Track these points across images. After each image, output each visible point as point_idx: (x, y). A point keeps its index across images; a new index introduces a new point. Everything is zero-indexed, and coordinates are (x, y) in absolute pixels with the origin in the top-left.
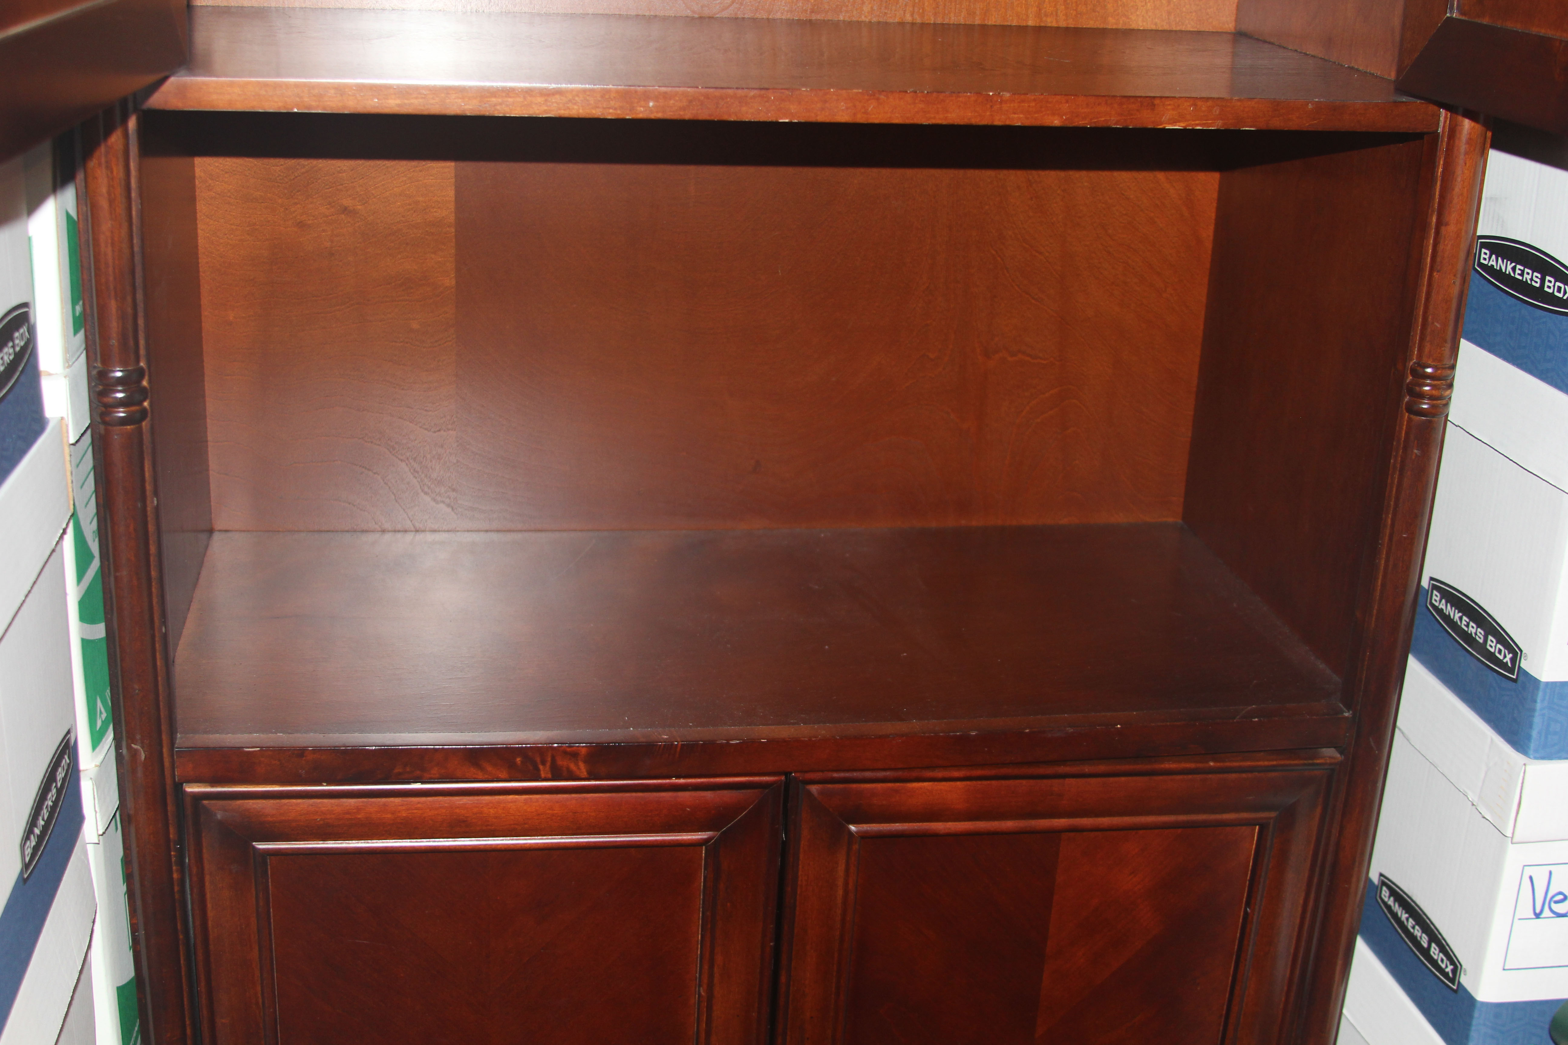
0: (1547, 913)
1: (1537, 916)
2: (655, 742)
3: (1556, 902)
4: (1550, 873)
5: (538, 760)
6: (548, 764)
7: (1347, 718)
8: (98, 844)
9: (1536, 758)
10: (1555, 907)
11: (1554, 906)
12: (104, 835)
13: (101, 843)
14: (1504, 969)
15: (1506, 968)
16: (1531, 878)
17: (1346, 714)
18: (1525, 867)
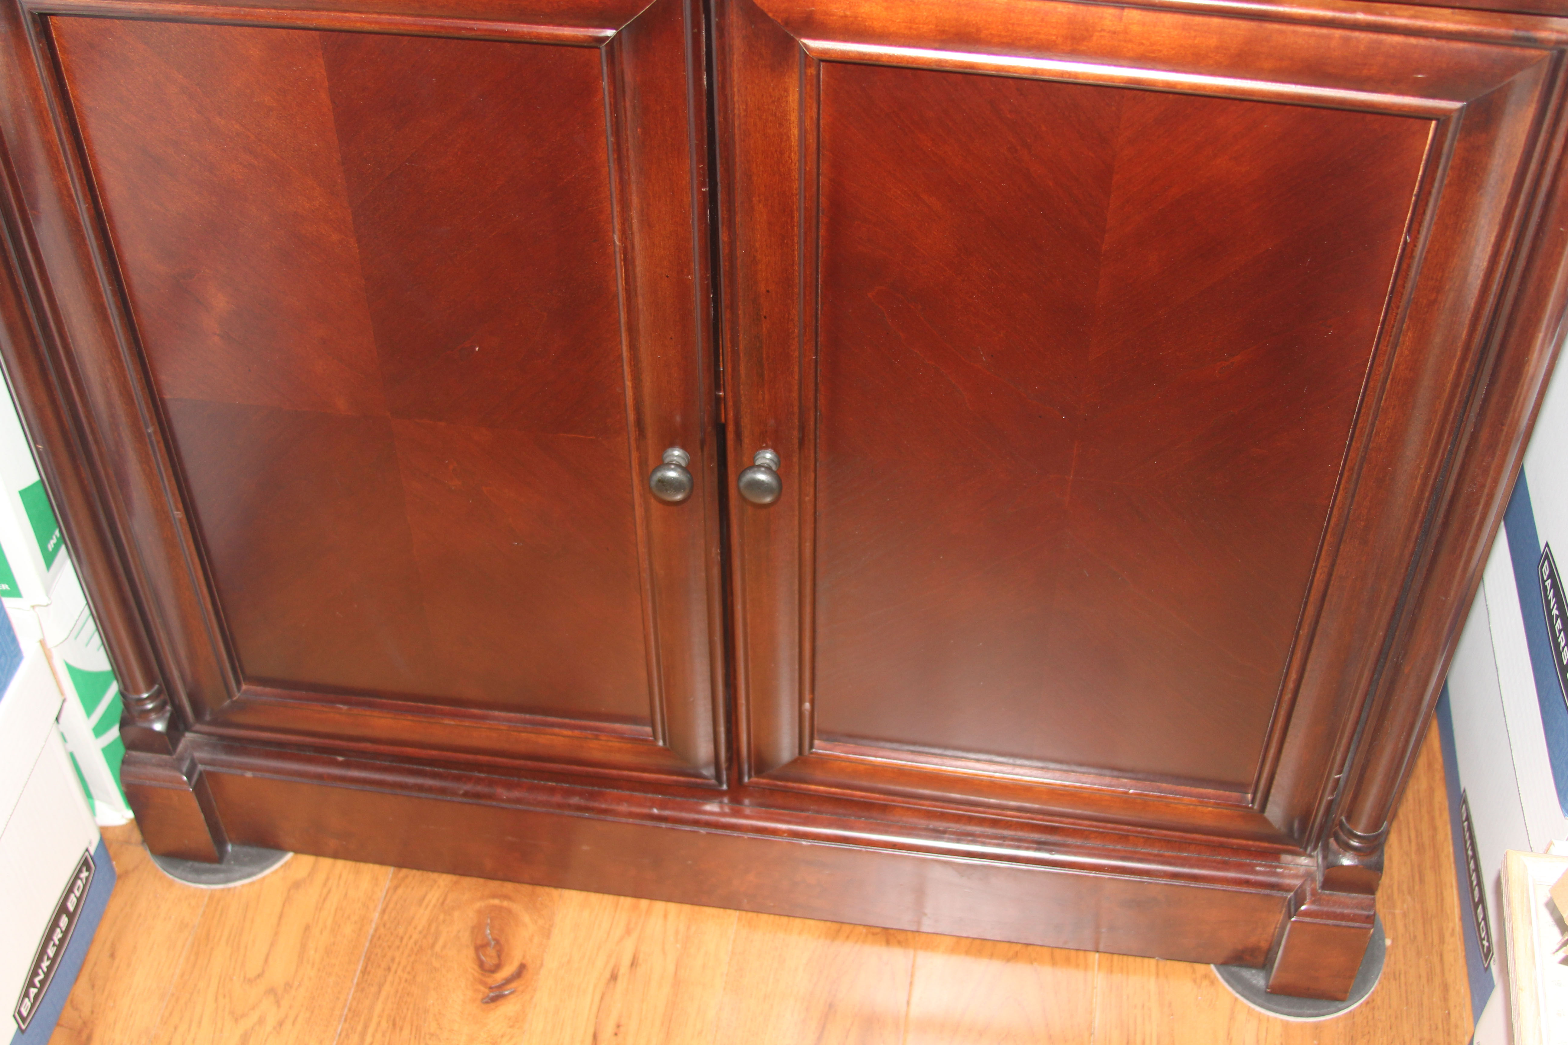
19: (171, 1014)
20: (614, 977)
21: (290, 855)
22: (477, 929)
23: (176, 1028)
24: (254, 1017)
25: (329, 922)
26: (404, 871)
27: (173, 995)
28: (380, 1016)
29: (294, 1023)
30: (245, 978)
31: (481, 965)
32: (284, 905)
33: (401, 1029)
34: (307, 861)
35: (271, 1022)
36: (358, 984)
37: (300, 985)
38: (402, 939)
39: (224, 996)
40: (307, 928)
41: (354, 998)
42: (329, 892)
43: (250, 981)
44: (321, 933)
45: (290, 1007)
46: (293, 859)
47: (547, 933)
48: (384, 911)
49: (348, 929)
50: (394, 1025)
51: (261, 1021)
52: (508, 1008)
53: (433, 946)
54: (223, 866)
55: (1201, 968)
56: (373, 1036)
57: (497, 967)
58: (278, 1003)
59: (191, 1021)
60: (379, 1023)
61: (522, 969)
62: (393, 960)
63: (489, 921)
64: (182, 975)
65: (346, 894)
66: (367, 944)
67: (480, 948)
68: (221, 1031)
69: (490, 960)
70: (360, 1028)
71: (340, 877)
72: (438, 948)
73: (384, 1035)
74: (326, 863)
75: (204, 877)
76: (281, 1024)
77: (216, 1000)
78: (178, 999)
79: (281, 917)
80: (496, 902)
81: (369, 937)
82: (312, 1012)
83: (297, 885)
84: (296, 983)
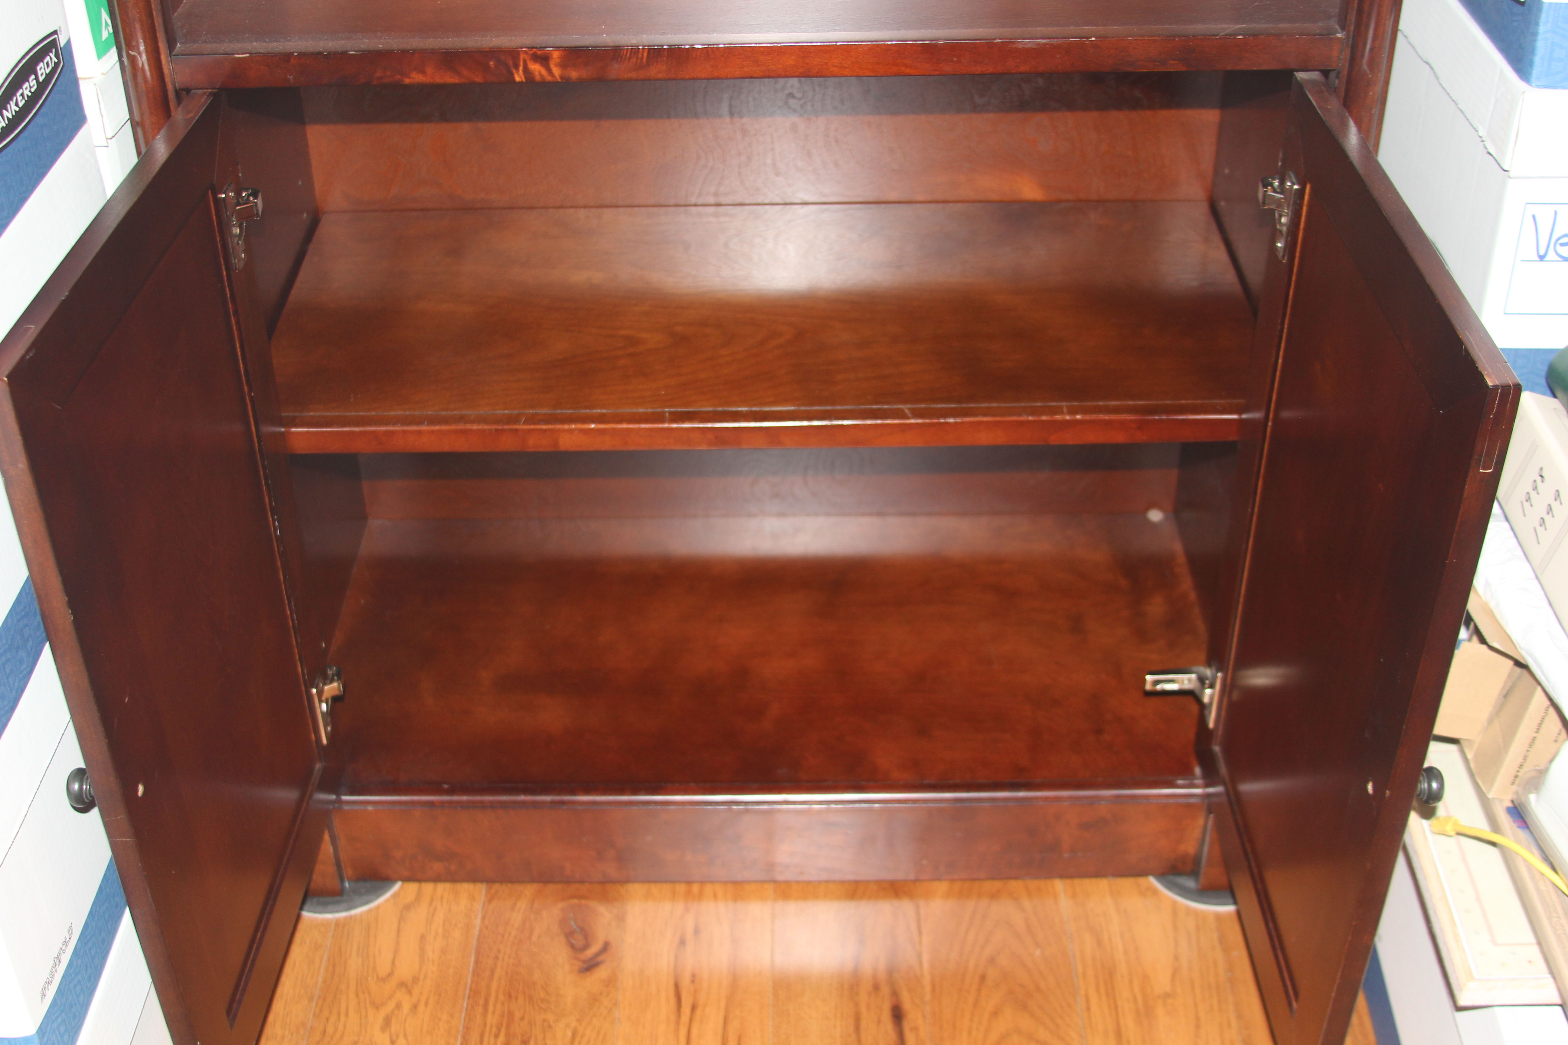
0: (1551, 255)
1: (1542, 258)
2: (622, 47)
3: (1562, 245)
4: (1556, 213)
5: (511, 63)
6: (521, 68)
7: (1339, 39)
8: (107, 147)
9: (1538, 87)
10: (1560, 250)
11: (1559, 248)
12: (113, 138)
13: (109, 145)
14: (1505, 314)
15: (1507, 312)
16: (1534, 217)
17: (1339, 35)
18: (1527, 205)
19: (321, 1010)
20: (682, 942)
21: (398, 885)
22: (563, 922)
23: (327, 1020)
24: (391, 1005)
25: (440, 931)
26: (497, 886)
27: (319, 996)
28: (497, 992)
29: (426, 1004)
30: (378, 977)
31: (572, 946)
32: (400, 922)
33: (516, 998)
34: (412, 888)
35: (406, 1007)
36: (474, 971)
37: (426, 977)
38: (503, 936)
39: (364, 993)
40: (423, 937)
41: (472, 981)
42: (435, 909)
43: (384, 980)
44: (435, 938)
45: (421, 994)
46: (402, 888)
47: (621, 919)
48: (484, 918)
49: (457, 934)
50: (510, 996)
51: (398, 1006)
52: (601, 973)
53: (530, 938)
54: (345, 898)
55: (1142, 881)
56: (495, 1006)
57: (586, 947)
58: (410, 992)
59: (339, 1014)
60: (497, 997)
61: (606, 947)
62: (499, 951)
63: (572, 915)
64: (325, 982)
65: (450, 910)
66: (475, 943)
67: (569, 935)
68: (366, 1016)
69: (579, 941)
70: (482, 1002)
71: (442, 898)
72: (534, 939)
73: (503, 1004)
74: (428, 888)
75: (330, 908)
76: (415, 1007)
77: (357, 996)
78: (324, 999)
79: (399, 931)
80: (576, 901)
81: (476, 937)
82: (440, 995)
83: (407, 907)
84: (422, 976)
